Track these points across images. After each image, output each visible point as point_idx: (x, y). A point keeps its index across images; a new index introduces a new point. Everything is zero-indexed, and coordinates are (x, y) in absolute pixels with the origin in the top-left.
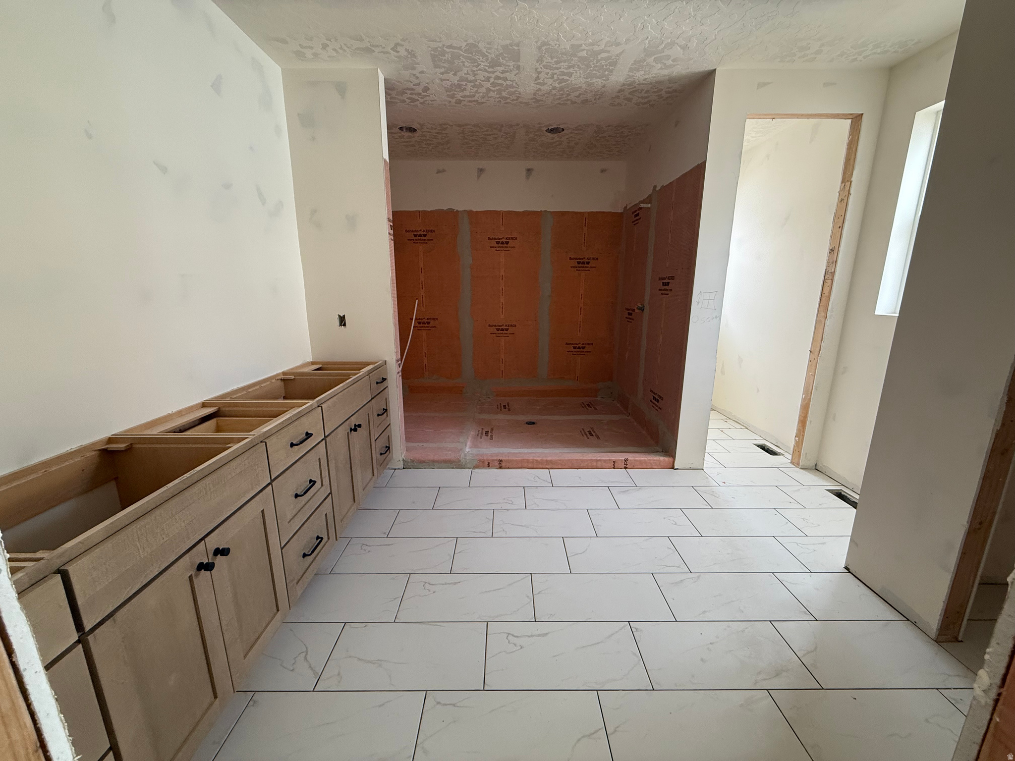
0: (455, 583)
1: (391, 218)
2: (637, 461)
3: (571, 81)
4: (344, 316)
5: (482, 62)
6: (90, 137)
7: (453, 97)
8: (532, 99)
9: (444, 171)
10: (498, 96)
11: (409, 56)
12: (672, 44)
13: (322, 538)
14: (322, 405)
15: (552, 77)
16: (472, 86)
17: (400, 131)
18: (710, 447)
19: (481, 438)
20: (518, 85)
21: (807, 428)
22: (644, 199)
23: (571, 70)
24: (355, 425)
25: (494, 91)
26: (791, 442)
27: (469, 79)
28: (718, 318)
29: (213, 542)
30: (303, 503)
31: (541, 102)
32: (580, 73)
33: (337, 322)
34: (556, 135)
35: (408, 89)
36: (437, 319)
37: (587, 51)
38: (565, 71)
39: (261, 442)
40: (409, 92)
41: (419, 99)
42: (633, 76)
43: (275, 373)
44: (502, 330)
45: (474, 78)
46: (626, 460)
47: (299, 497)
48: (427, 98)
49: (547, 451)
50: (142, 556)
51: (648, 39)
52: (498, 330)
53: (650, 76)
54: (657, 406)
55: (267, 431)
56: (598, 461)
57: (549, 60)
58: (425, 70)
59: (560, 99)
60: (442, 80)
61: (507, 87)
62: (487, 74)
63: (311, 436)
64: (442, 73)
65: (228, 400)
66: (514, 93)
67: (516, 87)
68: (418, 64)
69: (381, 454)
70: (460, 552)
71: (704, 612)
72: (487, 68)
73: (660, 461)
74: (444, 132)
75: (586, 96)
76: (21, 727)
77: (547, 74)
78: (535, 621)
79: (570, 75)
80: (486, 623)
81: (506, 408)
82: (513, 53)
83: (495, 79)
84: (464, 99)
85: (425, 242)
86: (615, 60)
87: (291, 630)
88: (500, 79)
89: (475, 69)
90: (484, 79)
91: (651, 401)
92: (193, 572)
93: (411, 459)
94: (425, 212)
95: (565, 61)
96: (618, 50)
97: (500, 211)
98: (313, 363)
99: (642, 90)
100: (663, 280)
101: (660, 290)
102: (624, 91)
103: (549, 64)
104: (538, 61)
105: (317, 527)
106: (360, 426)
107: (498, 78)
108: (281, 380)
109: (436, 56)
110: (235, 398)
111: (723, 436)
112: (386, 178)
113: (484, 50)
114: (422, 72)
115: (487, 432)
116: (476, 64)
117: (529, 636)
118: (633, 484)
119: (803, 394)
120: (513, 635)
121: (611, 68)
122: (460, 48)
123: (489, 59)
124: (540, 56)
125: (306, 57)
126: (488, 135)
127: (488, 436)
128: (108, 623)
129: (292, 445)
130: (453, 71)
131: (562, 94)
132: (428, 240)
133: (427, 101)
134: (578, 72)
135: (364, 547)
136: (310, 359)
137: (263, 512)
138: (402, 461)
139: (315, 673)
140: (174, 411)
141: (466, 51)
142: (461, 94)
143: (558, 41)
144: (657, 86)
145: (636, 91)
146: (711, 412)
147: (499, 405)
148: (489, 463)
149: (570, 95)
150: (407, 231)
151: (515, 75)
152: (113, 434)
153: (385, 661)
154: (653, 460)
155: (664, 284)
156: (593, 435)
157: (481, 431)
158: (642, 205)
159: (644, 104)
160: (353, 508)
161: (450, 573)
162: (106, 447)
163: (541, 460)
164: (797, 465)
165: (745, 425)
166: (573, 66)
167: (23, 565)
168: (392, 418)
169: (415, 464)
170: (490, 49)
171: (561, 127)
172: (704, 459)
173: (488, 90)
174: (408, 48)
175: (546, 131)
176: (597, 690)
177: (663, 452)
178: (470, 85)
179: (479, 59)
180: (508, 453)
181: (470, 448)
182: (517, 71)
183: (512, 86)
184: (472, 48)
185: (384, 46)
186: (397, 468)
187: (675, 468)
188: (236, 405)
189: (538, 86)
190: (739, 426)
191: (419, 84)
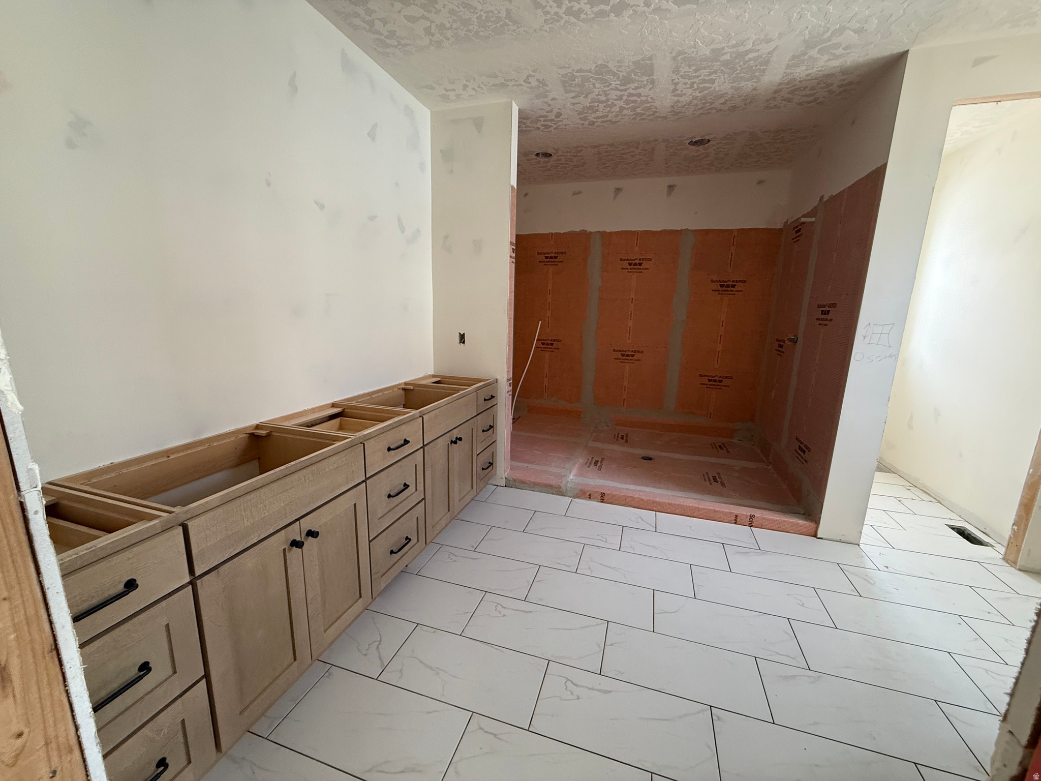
0: (527, 612)
1: (514, 241)
2: (766, 519)
3: (715, 88)
4: (464, 334)
5: (614, 81)
6: (269, 184)
7: (585, 119)
8: (670, 112)
9: (580, 193)
10: (632, 113)
11: (541, 85)
12: (842, 30)
13: (410, 540)
14: (424, 417)
15: (692, 86)
16: (605, 106)
17: (537, 157)
18: (871, 517)
19: (589, 467)
20: (654, 100)
21: (1033, 515)
22: (808, 212)
23: (713, 77)
24: (457, 437)
25: (627, 109)
26: (1007, 530)
27: (601, 100)
28: (894, 357)
29: (307, 524)
30: (396, 503)
31: (680, 114)
32: (724, 78)
33: (457, 339)
34: (701, 147)
35: (543, 117)
36: (561, 341)
37: (731, 53)
38: (707, 78)
39: (361, 443)
40: (542, 119)
41: (552, 125)
42: (792, 73)
43: (398, 383)
44: (628, 355)
45: (606, 98)
46: (752, 517)
47: (391, 498)
48: (560, 123)
49: (657, 491)
50: (246, 525)
51: (808, 29)
52: (623, 355)
53: (815, 70)
54: (803, 458)
55: (368, 434)
56: (716, 511)
57: (687, 69)
58: (557, 97)
59: (703, 108)
60: (573, 104)
61: (642, 102)
62: (619, 93)
63: (407, 443)
64: (573, 98)
65: (353, 403)
66: (649, 108)
67: (652, 102)
68: (550, 91)
69: (483, 469)
70: (539, 581)
71: (816, 723)
72: (618, 86)
73: (798, 525)
74: (579, 154)
75: (733, 102)
76: (41, 630)
77: (686, 84)
78: (600, 674)
79: (712, 81)
80: (548, 661)
81: (624, 439)
82: (646, 67)
83: (628, 96)
84: (597, 120)
85: (555, 263)
86: (767, 58)
87: (373, 618)
88: (635, 96)
89: (606, 89)
90: (616, 97)
91: (796, 451)
92: (287, 546)
93: (513, 478)
94: (557, 234)
95: (705, 68)
96: (772, 46)
97: (635, 231)
98: (434, 376)
99: (805, 88)
100: (822, 307)
101: (818, 319)
102: (781, 90)
103: (686, 73)
104: (673, 72)
105: (407, 527)
106: (460, 439)
107: (630, 95)
108: (402, 389)
109: (567, 83)
110: (360, 402)
111: (901, 508)
112: (512, 204)
113: (615, 70)
114: (553, 99)
115: (597, 462)
116: (607, 84)
117: (589, 689)
118: (755, 546)
119: (1030, 469)
120: (572, 682)
121: (762, 68)
122: (590, 71)
123: (621, 77)
124: (677, 67)
125: (450, 99)
126: (624, 154)
127: (596, 466)
128: (213, 573)
129: (389, 449)
130: (584, 94)
131: (705, 103)
132: (558, 262)
133: (560, 126)
134: (722, 78)
135: (452, 556)
136: (432, 372)
137: (355, 504)
138: (504, 479)
139: (382, 663)
140: (309, 408)
141: (596, 73)
142: (593, 115)
143: (695, 48)
144: (825, 80)
145: (798, 89)
146: (877, 474)
147: (617, 434)
148: (590, 495)
149: (713, 103)
150: (539, 253)
151: (650, 90)
152: (261, 421)
153: (443, 671)
154: (789, 522)
155: (824, 313)
156: (717, 482)
157: (590, 460)
158: (803, 220)
159: (808, 102)
160: (446, 517)
161: (525, 601)
162: (254, 431)
163: (648, 500)
164: (1013, 565)
165: (938, 499)
166: (715, 72)
167: (161, 515)
168: (496, 436)
169: (517, 484)
170: (621, 67)
171: (707, 138)
172: (861, 532)
173: (622, 108)
174: (539, 78)
175: (689, 144)
176: (652, 773)
177: (804, 514)
178: (602, 106)
179: (610, 78)
180: (614, 487)
181: (575, 475)
182: (652, 86)
183: (647, 102)
184: (602, 69)
185: (517, 79)
186: (499, 485)
187: (819, 536)
188: (356, 408)
189: (676, 98)
190: (925, 496)
191: (552, 111)
